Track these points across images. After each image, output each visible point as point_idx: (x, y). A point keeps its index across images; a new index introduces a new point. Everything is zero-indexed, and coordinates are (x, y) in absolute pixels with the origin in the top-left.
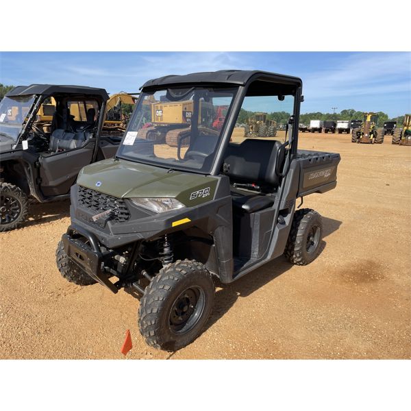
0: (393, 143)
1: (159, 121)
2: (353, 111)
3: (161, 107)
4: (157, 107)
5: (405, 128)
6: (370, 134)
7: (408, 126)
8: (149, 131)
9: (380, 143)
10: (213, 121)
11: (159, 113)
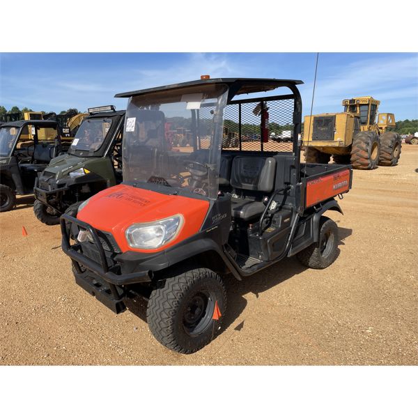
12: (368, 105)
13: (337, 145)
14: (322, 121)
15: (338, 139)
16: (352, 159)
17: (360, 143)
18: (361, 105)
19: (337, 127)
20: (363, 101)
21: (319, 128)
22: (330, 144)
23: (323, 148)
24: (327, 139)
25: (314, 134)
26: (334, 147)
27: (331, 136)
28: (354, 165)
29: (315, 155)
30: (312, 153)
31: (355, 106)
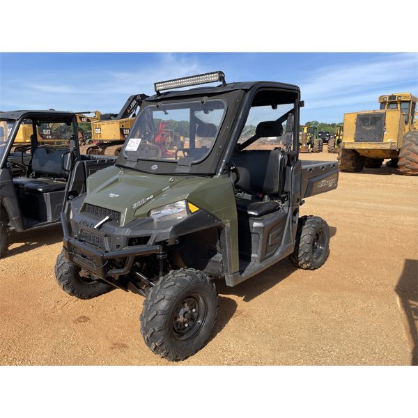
0: (329, 152)
1: (99, 138)
2: (316, 123)
3: (99, 125)
4: (96, 125)
5: (337, 138)
6: (308, 144)
7: (339, 136)
8: (89, 148)
9: (318, 152)
10: (155, 137)
11: (98, 131)
12: (409, 102)
13: (388, 147)
14: (368, 119)
15: (389, 141)
16: (399, 163)
17: (410, 145)
18: (402, 102)
19: (387, 126)
20: (406, 97)
21: (364, 127)
22: (379, 146)
23: (369, 151)
24: (374, 140)
25: (357, 135)
26: (383, 150)
27: (379, 137)
28: (401, 170)
29: (352, 159)
30: (349, 156)
31: (396, 103)
